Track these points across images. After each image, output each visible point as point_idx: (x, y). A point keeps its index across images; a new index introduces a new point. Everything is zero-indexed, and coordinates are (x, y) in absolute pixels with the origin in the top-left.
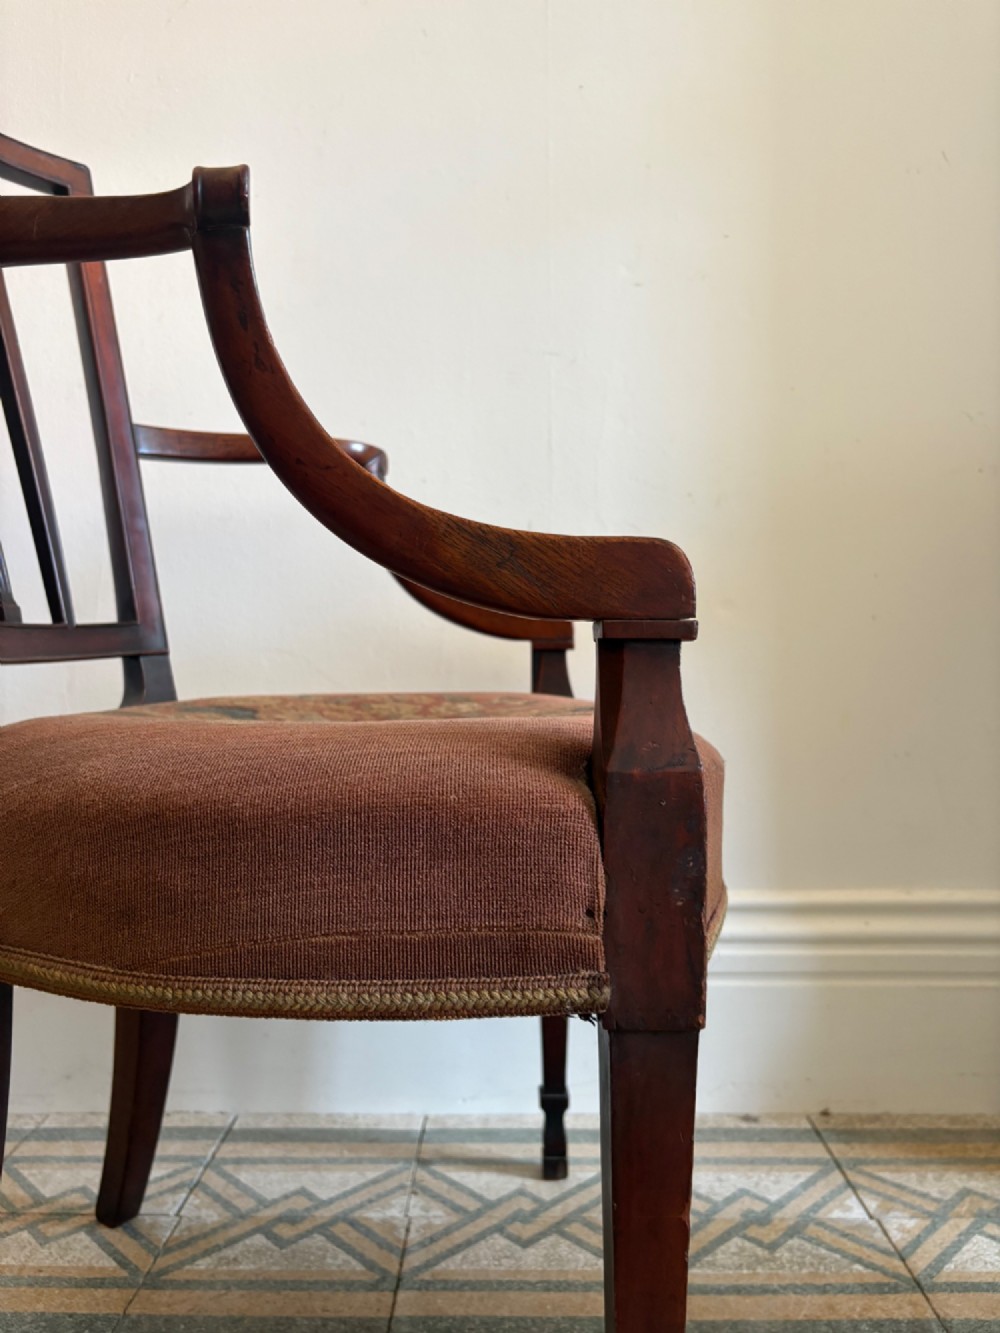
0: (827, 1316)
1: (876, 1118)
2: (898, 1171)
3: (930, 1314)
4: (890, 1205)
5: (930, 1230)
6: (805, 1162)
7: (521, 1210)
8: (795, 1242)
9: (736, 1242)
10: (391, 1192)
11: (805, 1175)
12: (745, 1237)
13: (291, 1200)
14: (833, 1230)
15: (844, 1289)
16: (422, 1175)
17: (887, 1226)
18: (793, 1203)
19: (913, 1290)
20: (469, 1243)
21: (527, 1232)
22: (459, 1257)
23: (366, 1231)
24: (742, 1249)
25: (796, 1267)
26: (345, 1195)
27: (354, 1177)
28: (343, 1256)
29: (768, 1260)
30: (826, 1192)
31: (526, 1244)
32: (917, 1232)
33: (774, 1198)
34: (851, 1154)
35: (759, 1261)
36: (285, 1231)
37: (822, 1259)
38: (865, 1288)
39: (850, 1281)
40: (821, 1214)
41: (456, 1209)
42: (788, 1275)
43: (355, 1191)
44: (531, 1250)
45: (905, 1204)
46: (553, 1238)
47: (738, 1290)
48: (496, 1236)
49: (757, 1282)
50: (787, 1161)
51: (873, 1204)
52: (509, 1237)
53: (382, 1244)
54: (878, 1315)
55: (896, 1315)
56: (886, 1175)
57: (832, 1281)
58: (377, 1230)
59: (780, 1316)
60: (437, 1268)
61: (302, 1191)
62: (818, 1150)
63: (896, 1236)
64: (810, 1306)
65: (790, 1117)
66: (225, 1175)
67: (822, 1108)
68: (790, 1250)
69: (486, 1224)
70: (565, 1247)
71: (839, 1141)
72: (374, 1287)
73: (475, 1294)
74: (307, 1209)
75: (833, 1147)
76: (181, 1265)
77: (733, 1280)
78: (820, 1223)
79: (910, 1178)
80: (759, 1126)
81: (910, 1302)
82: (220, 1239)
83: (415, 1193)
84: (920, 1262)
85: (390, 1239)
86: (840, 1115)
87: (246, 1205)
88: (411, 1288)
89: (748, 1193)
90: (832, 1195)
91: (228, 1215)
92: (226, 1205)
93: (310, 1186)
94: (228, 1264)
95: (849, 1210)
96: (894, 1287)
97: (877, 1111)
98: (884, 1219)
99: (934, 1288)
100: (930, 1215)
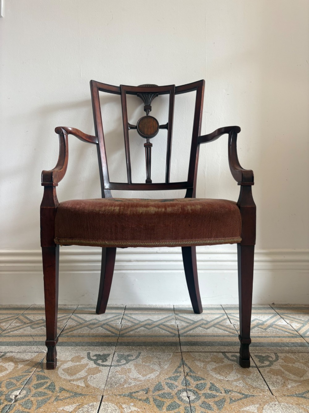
0: (281, 342)
1: (286, 305)
2: (293, 315)
3: (305, 341)
4: (292, 321)
5: (302, 327)
6: (272, 313)
7: (203, 323)
8: (271, 328)
9: (256, 328)
10: (171, 320)
11: (270, 316)
12: (258, 327)
13: (147, 321)
14: (279, 326)
15: (284, 337)
16: (176, 316)
17: (292, 326)
18: (268, 321)
19: (300, 337)
20: (193, 329)
21: (207, 326)
22: (192, 331)
23: (168, 327)
24: (258, 330)
25: (272, 333)
26: (160, 320)
27: (161, 317)
28: (164, 331)
29: (265, 332)
30: (276, 319)
32: (300, 327)
33: (264, 320)
34: (281, 312)
35: (263, 332)
36: (148, 327)
37: (278, 332)
38: (289, 337)
39: (285, 335)
40: (276, 323)
41: (188, 323)
42: (270, 334)
43: (162, 319)
44: (208, 330)
45: (296, 321)
46: (213, 328)
47: (259, 337)
48: (199, 327)
49: (264, 335)
50: (266, 313)
51: (288, 321)
52: (202, 327)
53: (172, 329)
54: (293, 341)
55: (297, 342)
56: (291, 316)
57: (281, 335)
58: (170, 326)
59: (270, 341)
60: (187, 333)
61: (149, 320)
62: (273, 311)
63: (295, 327)
64: (276, 340)
65: (265, 305)
66: (129, 316)
67: (272, 303)
68: (270, 330)
69: (196, 325)
70: (216, 329)
71: (278, 309)
72: (174, 336)
73: (198, 338)
74: (152, 323)
75: (276, 310)
76: (126, 333)
77: (257, 335)
78: (276, 325)
79: (297, 317)
80: (257, 307)
81: (300, 339)
82: (133, 328)
83: (177, 320)
84: (301, 332)
85: (174, 328)
86: (277, 304)
87: (137, 322)
88: (183, 336)
89: (257, 319)
90: (278, 320)
91: (133, 324)
92: (132, 322)
93: (150, 319)
94: (137, 332)
95: (282, 322)
96: (296, 337)
97: (286, 303)
98: (291, 324)
99: (305, 337)
100: (302, 323)
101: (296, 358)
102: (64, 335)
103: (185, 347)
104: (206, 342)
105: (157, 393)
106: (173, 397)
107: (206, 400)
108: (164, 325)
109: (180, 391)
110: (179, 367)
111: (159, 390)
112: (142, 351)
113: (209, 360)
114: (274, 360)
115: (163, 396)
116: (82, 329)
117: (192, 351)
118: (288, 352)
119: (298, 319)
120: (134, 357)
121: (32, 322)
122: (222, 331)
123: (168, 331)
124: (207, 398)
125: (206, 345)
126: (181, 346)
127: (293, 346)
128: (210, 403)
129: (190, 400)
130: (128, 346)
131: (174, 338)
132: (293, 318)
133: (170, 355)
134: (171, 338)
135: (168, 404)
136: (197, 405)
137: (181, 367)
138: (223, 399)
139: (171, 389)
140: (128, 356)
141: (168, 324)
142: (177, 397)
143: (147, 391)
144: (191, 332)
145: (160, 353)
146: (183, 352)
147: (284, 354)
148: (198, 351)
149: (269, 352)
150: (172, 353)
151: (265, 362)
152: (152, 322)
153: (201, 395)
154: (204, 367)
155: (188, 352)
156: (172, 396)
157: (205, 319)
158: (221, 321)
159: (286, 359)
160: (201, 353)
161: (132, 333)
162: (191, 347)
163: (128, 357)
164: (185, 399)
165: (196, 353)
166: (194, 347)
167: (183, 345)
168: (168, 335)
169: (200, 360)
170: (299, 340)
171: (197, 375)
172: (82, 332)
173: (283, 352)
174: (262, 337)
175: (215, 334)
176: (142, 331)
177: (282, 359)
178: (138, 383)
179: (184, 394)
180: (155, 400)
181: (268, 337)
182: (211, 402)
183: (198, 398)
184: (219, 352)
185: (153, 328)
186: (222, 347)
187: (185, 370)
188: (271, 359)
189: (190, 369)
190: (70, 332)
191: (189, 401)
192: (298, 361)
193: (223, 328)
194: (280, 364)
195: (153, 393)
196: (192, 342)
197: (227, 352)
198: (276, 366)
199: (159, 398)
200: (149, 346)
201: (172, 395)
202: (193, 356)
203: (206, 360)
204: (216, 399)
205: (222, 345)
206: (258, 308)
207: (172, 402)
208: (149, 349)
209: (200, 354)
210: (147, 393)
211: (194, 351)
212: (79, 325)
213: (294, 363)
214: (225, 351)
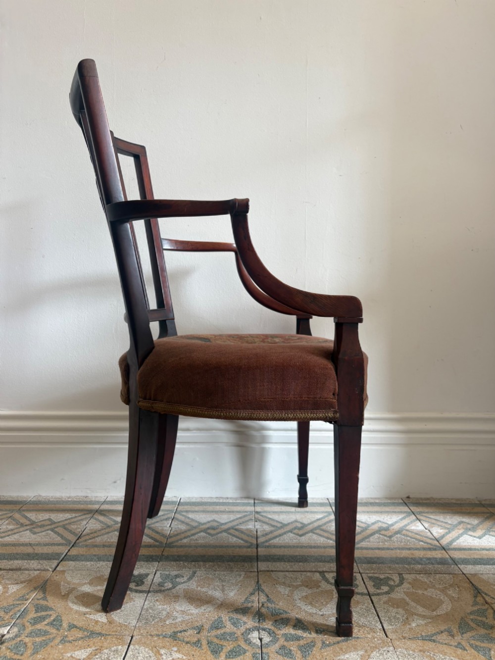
0: (411, 556)
1: (428, 499)
2: (436, 515)
3: (447, 556)
4: (432, 525)
5: (447, 533)
6: (405, 512)
7: (297, 526)
8: (399, 535)
9: (377, 536)
10: (248, 521)
11: (401, 516)
12: (380, 534)
13: (211, 523)
14: (412, 532)
15: (417, 549)
16: (258, 516)
17: (432, 532)
18: (397, 524)
19: (442, 550)
20: (280, 535)
21: (301, 532)
22: (278, 539)
23: (241, 532)
24: (379, 538)
25: (399, 543)
26: (230, 522)
27: (232, 517)
28: (235, 539)
29: (389, 541)
30: (409, 521)
31: (301, 535)
32: (443, 533)
33: (390, 523)
34: (418, 510)
35: (385, 541)
36: (212, 532)
37: (408, 541)
38: (424, 549)
39: (419, 547)
40: (407, 528)
41: (273, 526)
42: (396, 545)
43: (234, 520)
44: (303, 537)
45: (439, 525)
46: (311, 534)
47: (379, 549)
48: (290, 533)
49: (386, 546)
50: (395, 512)
51: (426, 525)
52: (294, 533)
53: (248, 536)
54: (429, 556)
55: (436, 556)
56: (432, 517)
57: (412, 547)
58: (245, 532)
59: (394, 556)
60: (270, 542)
61: (214, 521)
62: (406, 509)
63: (435, 534)
64: (405, 554)
65: (395, 498)
66: (183, 515)
67: (407, 496)
68: (397, 538)
69: (285, 530)
70: (315, 537)
71: (414, 506)
72: (249, 547)
73: (286, 549)
74: (217, 526)
75: (411, 508)
76: (177, 541)
77: (377, 546)
78: (407, 530)
79: (441, 518)
80: (383, 502)
81: (441, 553)
82: (189, 534)
83: (257, 521)
84: (444, 542)
85: (251, 534)
86: (414, 498)
87: (195, 524)
88: (262, 547)
89: (380, 521)
90: (412, 522)
91: (188, 527)
92: (187, 524)
93: (216, 519)
94: (194, 541)
95: (418, 527)
96: (435, 549)
97: (428, 496)
98: (431, 530)
99: (449, 549)
100: (448, 529)
101: (430, 582)
102: (81, 544)
103: (265, 563)
104: (297, 556)
105: (214, 633)
106: (237, 639)
107: (285, 643)
108: (236, 530)
109: (249, 630)
110: (252, 594)
111: (217, 628)
112: (198, 570)
113: (298, 583)
114: (396, 584)
115: (222, 637)
116: (110, 534)
117: (274, 569)
118: (419, 572)
119: (442, 522)
120: (185, 579)
121: (33, 523)
122: (324, 539)
123: (242, 539)
124: (288, 641)
125: (297, 561)
126: (259, 563)
127: (429, 563)
128: (292, 648)
129: (263, 643)
130: (178, 561)
131: (249, 550)
132: (435, 520)
133: (240, 575)
134: (245, 550)
135: (229, 648)
136: (272, 650)
137: (254, 594)
138: (312, 642)
139: (236, 627)
140: (177, 576)
141: (242, 527)
142: (244, 638)
143: (200, 630)
144: (276, 541)
145: (225, 573)
146: (260, 571)
147: (413, 576)
148: (283, 570)
149: (390, 572)
150: (244, 573)
151: (382, 587)
152: (218, 524)
153: (279, 637)
154: (289, 595)
155: (268, 571)
156: (237, 637)
157: (301, 521)
158: (325, 524)
159: (415, 584)
160: (287, 573)
161: (185, 542)
162: (274, 563)
163: (176, 578)
164: (254, 641)
165: (280, 573)
166: (278, 564)
167: (261, 561)
168: (240, 544)
169: (284, 583)
170: (438, 554)
171: (278, 607)
172: (108, 540)
173: (412, 572)
174: (383, 549)
175: (312, 543)
176: (201, 538)
177: (410, 583)
178: (187, 618)
179: (255, 634)
180: (209, 643)
181: (392, 549)
182: (293, 646)
183: (275, 640)
184: (315, 572)
185: (218, 533)
186: (321, 564)
187: (260, 598)
188: (392, 583)
189: (268, 597)
190: (90, 539)
191: (260, 644)
192: (433, 587)
193: (326, 534)
194: (405, 590)
195: (209, 632)
196: (275, 556)
197: (326, 572)
198: (398, 594)
199: (215, 640)
200: (210, 561)
201: (236, 635)
202: (274, 577)
203: (294, 584)
204: (302, 642)
205: (320, 562)
206: (385, 503)
207: (235, 645)
208: (209, 566)
209: (285, 575)
210: (199, 633)
211: (278, 570)
212: (105, 529)
213: (426, 589)
214: (324, 569)
